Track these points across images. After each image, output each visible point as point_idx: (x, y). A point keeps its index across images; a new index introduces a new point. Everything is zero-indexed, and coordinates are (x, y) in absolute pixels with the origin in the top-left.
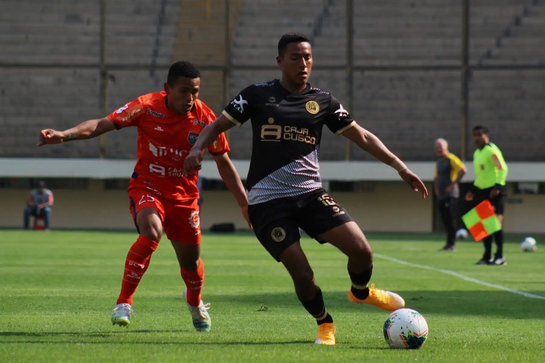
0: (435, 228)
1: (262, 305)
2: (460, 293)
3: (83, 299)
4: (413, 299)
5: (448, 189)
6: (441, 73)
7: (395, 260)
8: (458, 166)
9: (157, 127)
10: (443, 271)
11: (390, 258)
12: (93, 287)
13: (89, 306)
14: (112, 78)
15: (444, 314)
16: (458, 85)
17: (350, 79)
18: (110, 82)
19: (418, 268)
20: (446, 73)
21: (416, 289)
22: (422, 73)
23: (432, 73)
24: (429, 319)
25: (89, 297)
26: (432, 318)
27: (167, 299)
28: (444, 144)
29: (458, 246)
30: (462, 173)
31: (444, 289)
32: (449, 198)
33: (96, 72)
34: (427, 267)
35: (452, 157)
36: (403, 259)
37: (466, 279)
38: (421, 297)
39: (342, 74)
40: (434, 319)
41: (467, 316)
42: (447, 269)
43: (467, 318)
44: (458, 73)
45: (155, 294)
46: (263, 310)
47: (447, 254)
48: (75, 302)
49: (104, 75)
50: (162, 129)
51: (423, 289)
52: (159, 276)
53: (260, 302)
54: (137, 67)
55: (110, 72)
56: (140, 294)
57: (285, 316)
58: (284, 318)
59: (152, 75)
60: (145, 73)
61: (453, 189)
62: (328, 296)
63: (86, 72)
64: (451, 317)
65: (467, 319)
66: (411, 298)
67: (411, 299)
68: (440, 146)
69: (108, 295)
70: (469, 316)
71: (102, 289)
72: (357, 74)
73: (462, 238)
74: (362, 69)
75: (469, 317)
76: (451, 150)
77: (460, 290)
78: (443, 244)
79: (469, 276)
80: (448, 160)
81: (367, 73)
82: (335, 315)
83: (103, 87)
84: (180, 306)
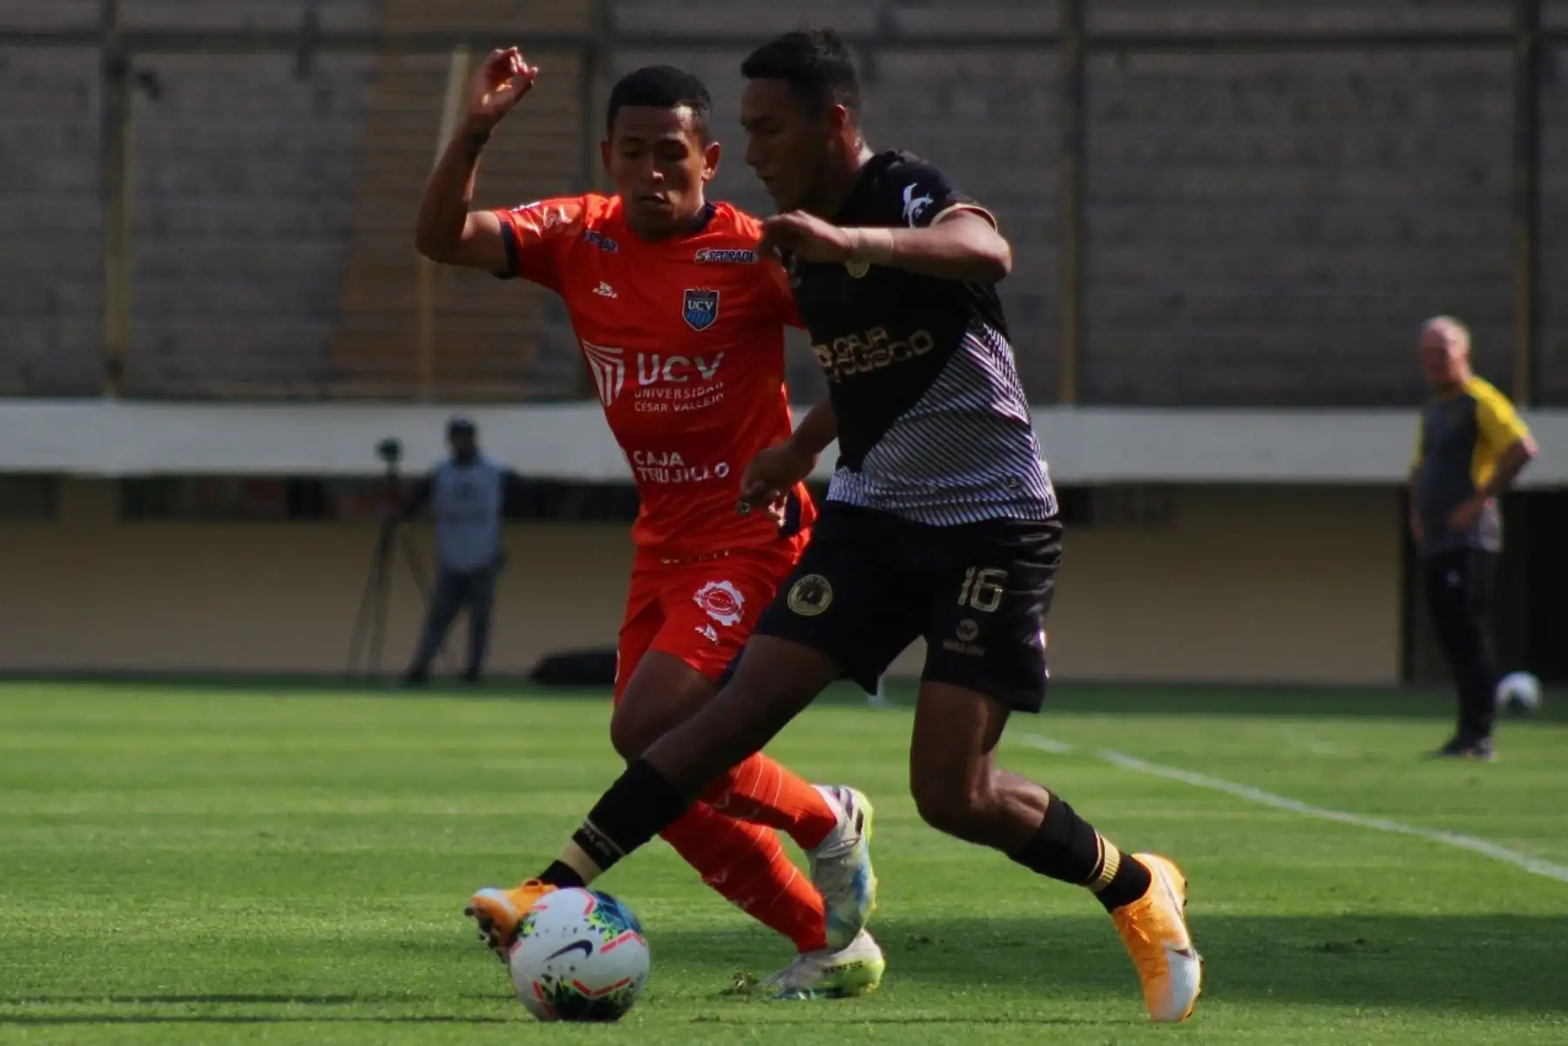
0: (1409, 672)
1: (734, 970)
2: (1510, 925)
3: (44, 947)
4: (1328, 948)
5: (1459, 517)
6: (1434, 60)
7: (1255, 795)
8: (1504, 428)
9: (598, 286)
10: (1446, 838)
11: (1233, 788)
12: (81, 899)
13: (67, 975)
14: (149, 81)
15: (1452, 1006)
16: (1499, 107)
17: (1076, 88)
18: (138, 99)
19: (1346, 828)
20: (1454, 60)
21: (1340, 908)
22: (1357, 60)
23: (1397, 60)
24: (1392, 1027)
25: (68, 939)
26: (1405, 1022)
27: (368, 946)
28: (1455, 337)
29: (1506, 740)
30: (1516, 456)
31: (1454, 907)
32: (1463, 554)
33: (87, 62)
34: (1383, 823)
35: (1482, 390)
36: (1286, 792)
37: (1536, 867)
38: (1360, 942)
39: (1042, 66)
40: (1412, 1027)
41: (1543, 1017)
42: (1456, 830)
43: (1543, 1022)
44: (1502, 61)
45: (325, 927)
46: (740, 991)
47: (1461, 771)
48: (12, 959)
49: (116, 70)
50: (614, 290)
51: (1368, 908)
52: (337, 856)
53: (731, 959)
54: (243, 40)
55: (142, 61)
56: (263, 928)
57: (825, 1013)
58: (823, 1021)
59: (303, 70)
60: (278, 65)
61: (1477, 515)
62: (997, 934)
63: (45, 60)
64: (1477, 1021)
65: (1542, 1026)
66: (1322, 944)
67: (1317, 949)
68: (1440, 350)
69: (138, 930)
70: (1547, 1016)
71: (114, 906)
72: (1103, 65)
73: (1517, 707)
74: (1124, 44)
75: (1550, 1020)
76: (1481, 365)
77: (1516, 912)
78: (1445, 731)
79: (1553, 859)
80: (1469, 403)
81: (1141, 62)
82: (1024, 1010)
83: (114, 118)
84: (416, 973)
